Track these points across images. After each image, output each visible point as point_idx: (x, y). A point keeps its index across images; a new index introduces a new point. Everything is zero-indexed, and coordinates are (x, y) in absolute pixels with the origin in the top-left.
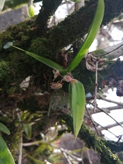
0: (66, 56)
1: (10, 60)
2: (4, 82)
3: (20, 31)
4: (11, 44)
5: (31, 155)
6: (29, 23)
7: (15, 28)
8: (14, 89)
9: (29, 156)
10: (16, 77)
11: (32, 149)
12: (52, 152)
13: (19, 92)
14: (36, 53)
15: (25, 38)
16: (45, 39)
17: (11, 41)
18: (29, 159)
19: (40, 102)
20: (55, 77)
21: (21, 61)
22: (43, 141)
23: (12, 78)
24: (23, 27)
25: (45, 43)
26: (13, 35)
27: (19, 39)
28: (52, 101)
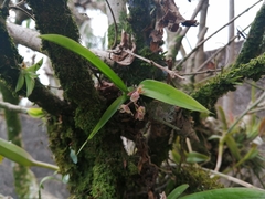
0: (106, 83)
1: (94, 159)
2: (119, 174)
3: (58, 137)
4: (73, 153)
5: (237, 161)
6: (51, 122)
7: (53, 141)
8: (132, 165)
9: (238, 164)
10: (118, 157)
11: (229, 158)
12: (242, 130)
13: (138, 159)
14: (93, 126)
15: (69, 134)
16: (78, 110)
17: (68, 152)
18: (242, 166)
19: (159, 134)
20: (129, 112)
21: (98, 146)
22: (221, 138)
23: (117, 163)
24: (55, 130)
25: (83, 111)
26: (62, 146)
27: (68, 141)
28: (161, 120)
